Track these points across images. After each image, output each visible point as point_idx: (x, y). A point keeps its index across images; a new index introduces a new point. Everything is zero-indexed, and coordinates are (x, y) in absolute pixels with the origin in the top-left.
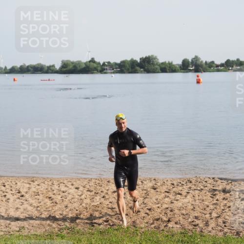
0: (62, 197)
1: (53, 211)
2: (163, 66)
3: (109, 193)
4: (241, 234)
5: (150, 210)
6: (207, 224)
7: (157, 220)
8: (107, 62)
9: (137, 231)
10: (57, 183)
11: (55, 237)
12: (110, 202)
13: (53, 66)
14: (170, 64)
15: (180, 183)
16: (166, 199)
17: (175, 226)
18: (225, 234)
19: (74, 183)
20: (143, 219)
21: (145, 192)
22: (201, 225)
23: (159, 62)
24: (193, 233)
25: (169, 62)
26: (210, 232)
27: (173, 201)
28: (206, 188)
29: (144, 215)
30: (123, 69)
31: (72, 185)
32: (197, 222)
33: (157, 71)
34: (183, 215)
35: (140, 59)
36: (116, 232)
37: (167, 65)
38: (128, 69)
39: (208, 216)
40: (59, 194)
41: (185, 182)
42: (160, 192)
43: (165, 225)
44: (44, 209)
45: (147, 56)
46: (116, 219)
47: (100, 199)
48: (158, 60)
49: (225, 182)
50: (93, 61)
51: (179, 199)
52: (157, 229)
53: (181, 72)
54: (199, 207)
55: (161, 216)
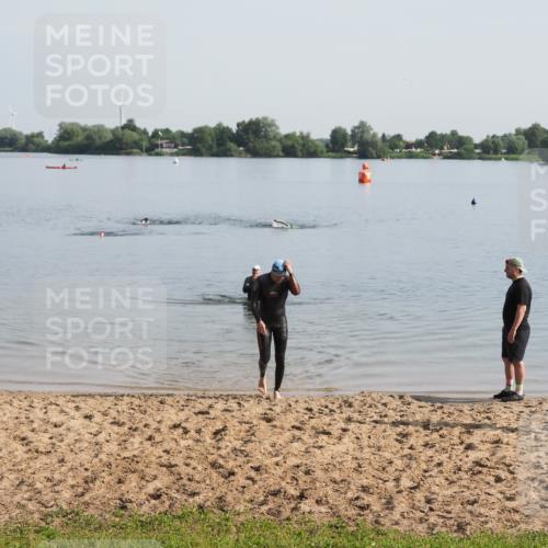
0: (51, 438)
1: (30, 471)
2: (289, 143)
3: (164, 429)
4: (469, 527)
5: (257, 469)
6: (389, 505)
7: (275, 494)
8: (162, 131)
9: (227, 520)
10: (41, 405)
11: (32, 536)
12: (165, 451)
13: (40, 135)
14: (305, 138)
15: (326, 407)
16: (295, 444)
17: (316, 508)
18: (431, 528)
19: (82, 405)
20: (243, 493)
21: (247, 426)
22: (376, 507)
23: (278, 134)
24: (357, 525)
25: (301, 133)
26: (397, 523)
27: (311, 450)
28: (386, 420)
29: (243, 482)
30: (199, 145)
31: (77, 408)
32: (367, 499)
33: (275, 153)
34: (335, 482)
35: (238, 125)
36: (177, 523)
37: (297, 141)
38: (211, 147)
39: (391, 485)
40: (46, 431)
41: (337, 405)
42: (283, 428)
43: (293, 505)
44: (9, 466)
45: (254, 119)
46: (178, 491)
47: (141, 443)
48: (277, 128)
49: (428, 406)
50: (130, 126)
51: (324, 444)
52: (273, 514)
53: (329, 157)
54: (370, 464)
55: (283, 484)
